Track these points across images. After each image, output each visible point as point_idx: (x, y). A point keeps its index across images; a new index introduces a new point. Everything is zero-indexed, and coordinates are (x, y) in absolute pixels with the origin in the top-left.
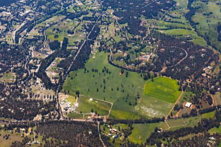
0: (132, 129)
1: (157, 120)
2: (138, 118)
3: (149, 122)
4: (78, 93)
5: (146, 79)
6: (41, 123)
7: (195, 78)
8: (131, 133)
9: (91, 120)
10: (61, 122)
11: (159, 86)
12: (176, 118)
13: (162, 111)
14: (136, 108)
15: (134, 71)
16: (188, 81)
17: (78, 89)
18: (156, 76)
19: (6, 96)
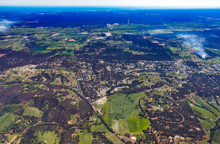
0: (99, 124)
1: (111, 131)
2: (108, 124)
3: (108, 128)
4: (110, 100)
5: (139, 115)
6: (85, 100)
7: (161, 134)
8: (96, 125)
9: (96, 111)
10: (89, 104)
11: (138, 122)
12: (118, 137)
13: (120, 130)
14: (115, 121)
15: (142, 109)
16: (155, 132)
17: (113, 100)
18: (146, 117)
19: (93, 86)
